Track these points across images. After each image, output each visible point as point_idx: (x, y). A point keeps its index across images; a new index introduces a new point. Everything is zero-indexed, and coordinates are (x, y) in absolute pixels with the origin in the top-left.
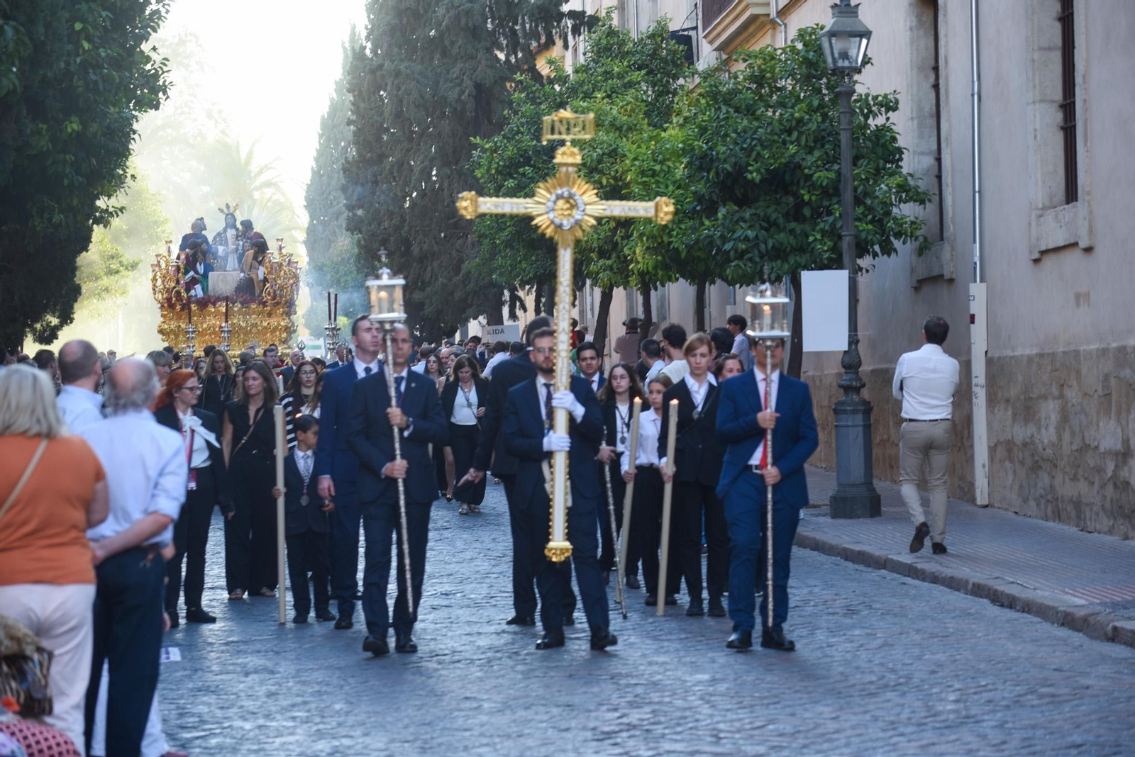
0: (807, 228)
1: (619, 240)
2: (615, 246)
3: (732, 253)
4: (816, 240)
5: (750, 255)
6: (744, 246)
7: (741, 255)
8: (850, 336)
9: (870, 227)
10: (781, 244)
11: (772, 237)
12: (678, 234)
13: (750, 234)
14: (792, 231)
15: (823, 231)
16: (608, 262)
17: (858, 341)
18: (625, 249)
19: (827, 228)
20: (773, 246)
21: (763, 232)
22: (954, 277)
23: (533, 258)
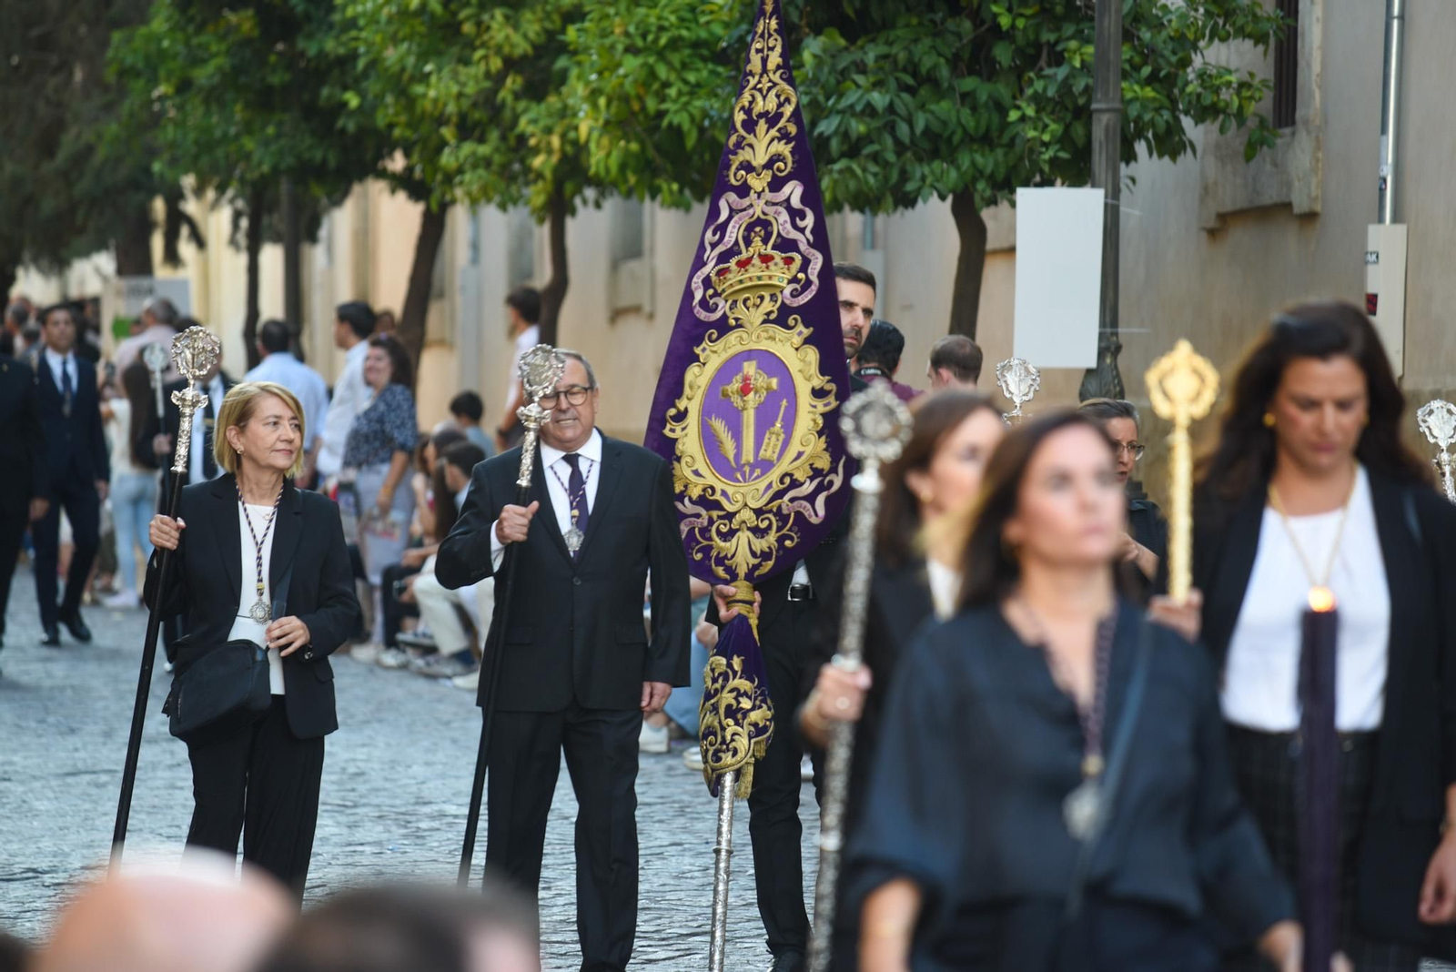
0: (1003, 90)
1: (509, 99)
2: (495, 110)
3: (835, 145)
4: (1023, 119)
5: (876, 147)
6: (862, 128)
7: (853, 149)
8: (1101, 336)
9: (1149, 92)
10: (945, 123)
11: (922, 107)
12: (680, 94)
13: (879, 99)
14: (967, 97)
15: (1037, 99)
16: (484, 150)
17: (1118, 348)
18: (523, 122)
19: (1051, 92)
20: (927, 132)
21: (905, 96)
22: (1318, 208)
23: (271, 130)
